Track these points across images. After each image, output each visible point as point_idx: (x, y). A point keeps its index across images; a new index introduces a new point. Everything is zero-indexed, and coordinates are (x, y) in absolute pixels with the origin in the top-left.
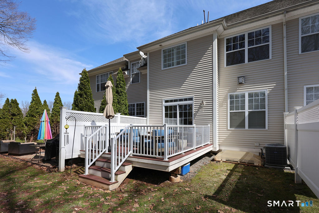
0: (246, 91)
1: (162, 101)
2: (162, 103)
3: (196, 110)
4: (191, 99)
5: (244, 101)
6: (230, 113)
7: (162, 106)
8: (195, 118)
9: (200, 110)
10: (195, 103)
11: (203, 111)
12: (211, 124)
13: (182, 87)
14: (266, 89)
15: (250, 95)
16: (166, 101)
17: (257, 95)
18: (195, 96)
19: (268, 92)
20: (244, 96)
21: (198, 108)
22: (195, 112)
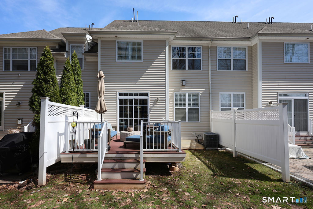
0: (186, 92)
1: (116, 94)
2: (117, 96)
3: (152, 105)
4: (146, 95)
5: (185, 100)
6: (176, 108)
7: (117, 99)
8: (151, 112)
9: (155, 105)
10: (150, 99)
11: (157, 106)
12: (165, 118)
13: (138, 82)
14: (199, 92)
15: (189, 96)
16: (121, 95)
17: (193, 95)
18: (150, 92)
19: (200, 94)
20: (185, 95)
21: (153, 103)
22: (150, 107)
